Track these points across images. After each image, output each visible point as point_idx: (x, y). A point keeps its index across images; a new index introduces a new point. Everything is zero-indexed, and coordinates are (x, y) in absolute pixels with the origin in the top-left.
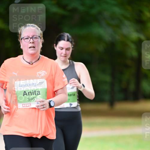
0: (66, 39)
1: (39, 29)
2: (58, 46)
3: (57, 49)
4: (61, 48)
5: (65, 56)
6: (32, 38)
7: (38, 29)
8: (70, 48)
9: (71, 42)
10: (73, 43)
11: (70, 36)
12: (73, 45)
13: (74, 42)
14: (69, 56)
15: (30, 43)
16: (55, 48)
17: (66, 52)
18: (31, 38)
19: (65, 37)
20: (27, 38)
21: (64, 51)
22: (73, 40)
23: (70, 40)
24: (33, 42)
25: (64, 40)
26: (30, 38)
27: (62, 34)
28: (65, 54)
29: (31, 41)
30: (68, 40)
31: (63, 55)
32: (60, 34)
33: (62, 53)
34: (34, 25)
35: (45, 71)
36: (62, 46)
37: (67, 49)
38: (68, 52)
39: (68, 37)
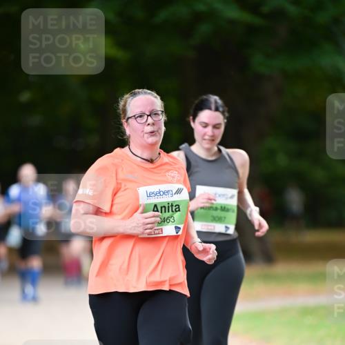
0: (213, 107)
1: (159, 97)
2: (197, 120)
3: (196, 126)
4: (204, 125)
5: (212, 140)
6: (150, 115)
7: (156, 97)
8: (220, 124)
9: (223, 113)
10: (227, 114)
11: (220, 102)
12: (227, 118)
13: (228, 112)
14: (218, 140)
15: (149, 124)
16: (192, 124)
17: (213, 132)
18: (148, 116)
19: (211, 103)
20: (141, 116)
21: (209, 130)
22: (226, 109)
23: (221, 109)
24: (153, 124)
25: (210, 109)
26: (146, 116)
27: (205, 97)
28: (213, 136)
29: (150, 120)
30: (217, 109)
31: (207, 137)
32: (200, 98)
33: (205, 134)
34: (149, 91)
36: (206, 120)
37: (216, 127)
38: (217, 132)
39: (216, 102)
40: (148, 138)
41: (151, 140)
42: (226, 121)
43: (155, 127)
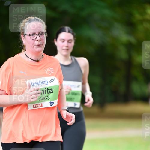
0: (67, 31)
4: (63, 41)
9: (73, 34)
15: (37, 40)
18: (37, 35)
20: (33, 35)
21: (66, 43)
23: (71, 32)
28: (67, 47)
29: (38, 38)
30: (69, 32)
31: (65, 48)
33: (63, 46)
35: (52, 69)
36: (64, 38)
37: (69, 41)
40: (36, 48)
41: (38, 49)
42: (75, 38)
43: (41, 42)
